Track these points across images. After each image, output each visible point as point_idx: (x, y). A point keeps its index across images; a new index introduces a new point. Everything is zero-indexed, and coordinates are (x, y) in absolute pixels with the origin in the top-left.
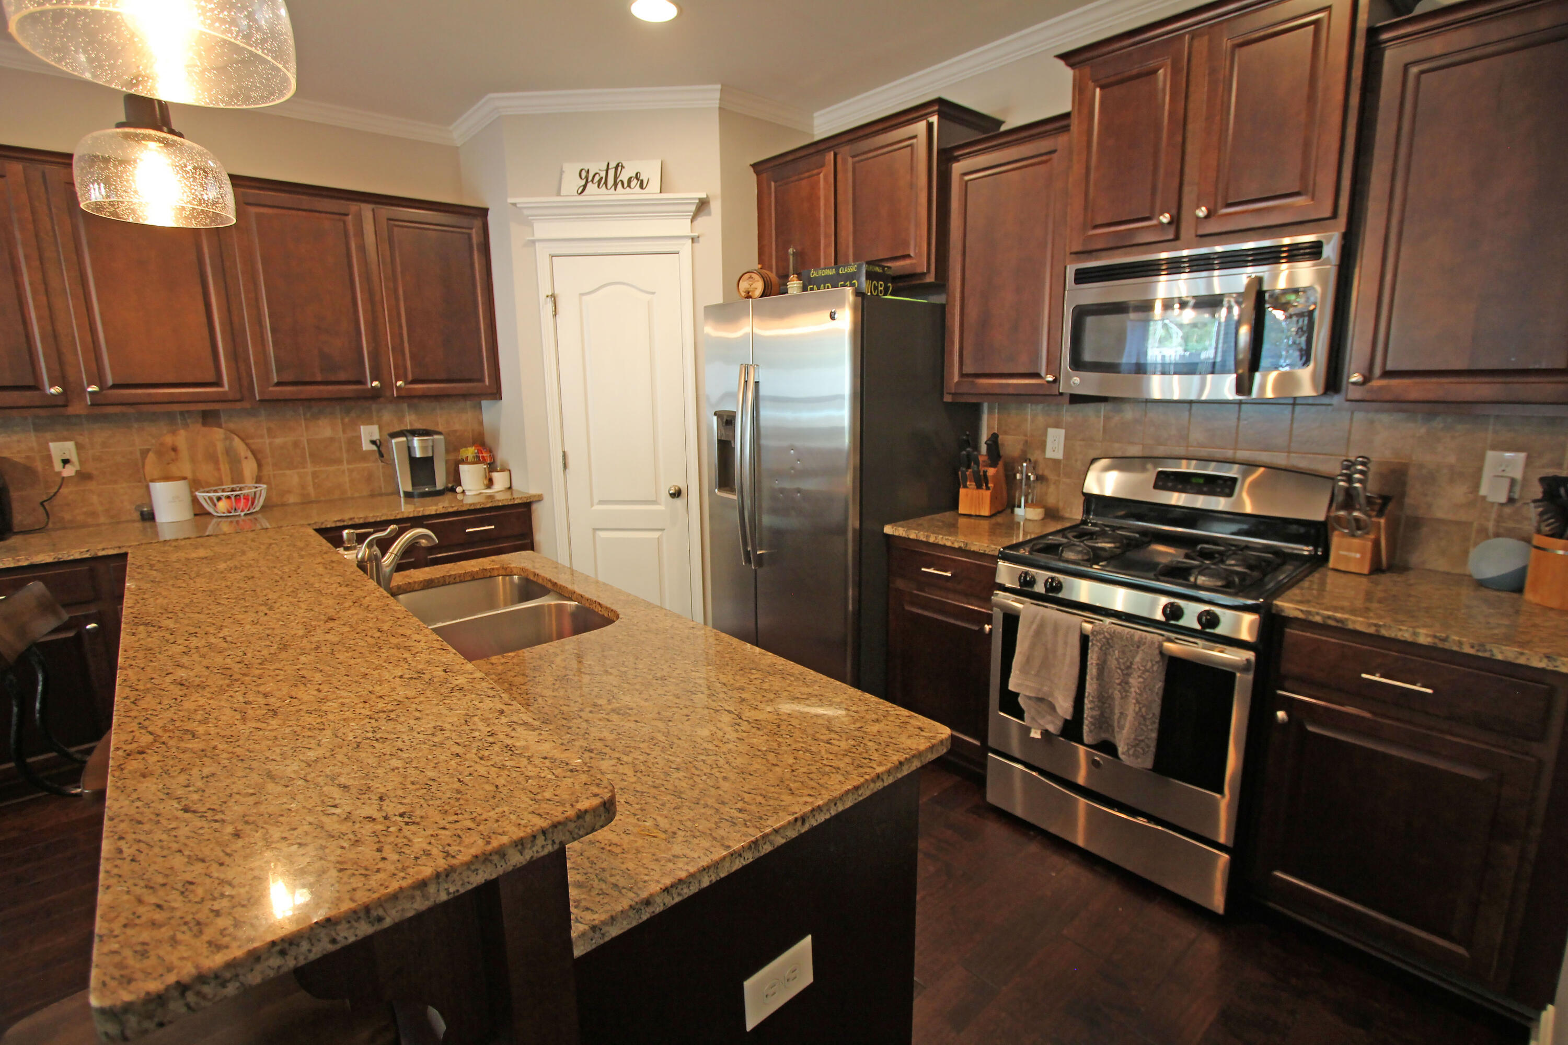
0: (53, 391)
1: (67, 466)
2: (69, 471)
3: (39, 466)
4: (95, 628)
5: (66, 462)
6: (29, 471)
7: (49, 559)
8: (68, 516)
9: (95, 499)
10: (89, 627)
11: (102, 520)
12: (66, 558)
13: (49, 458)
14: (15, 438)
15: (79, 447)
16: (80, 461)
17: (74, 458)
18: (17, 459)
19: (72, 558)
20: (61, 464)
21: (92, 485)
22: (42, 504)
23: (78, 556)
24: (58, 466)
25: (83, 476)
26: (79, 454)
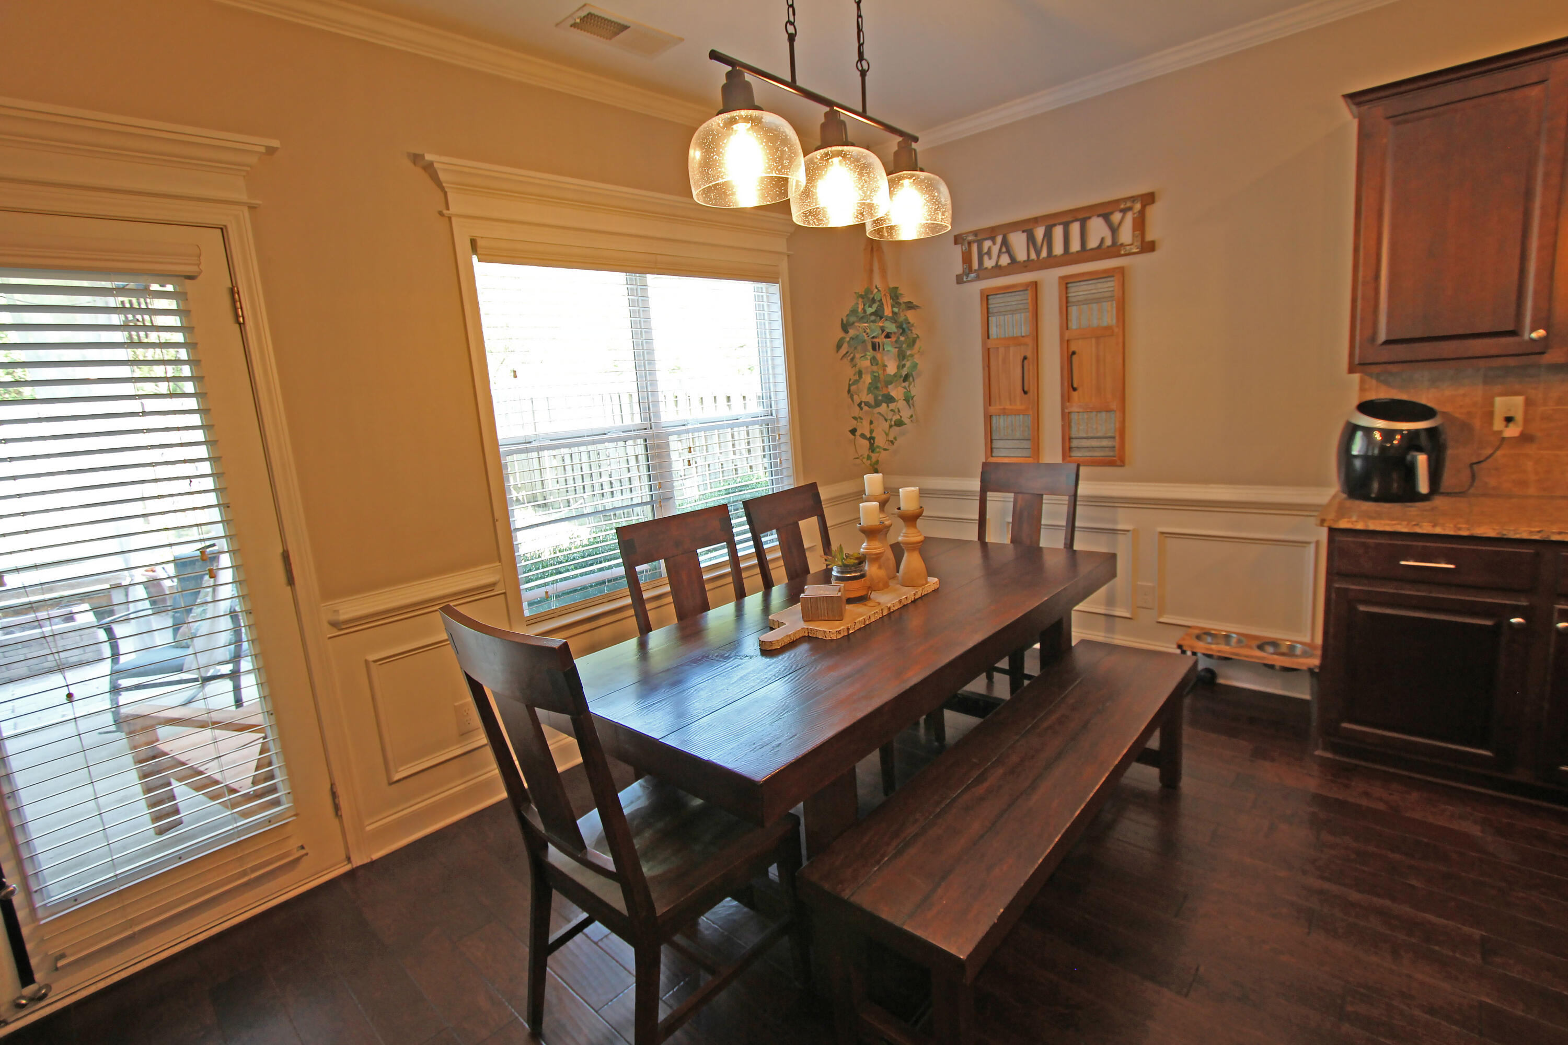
0: (1534, 335)
1: (1511, 425)
2: (1512, 431)
3: (1477, 423)
4: (1519, 624)
5: (1509, 420)
6: (1465, 427)
7: (1492, 534)
8: (1492, 482)
9: (1529, 465)
10: (1513, 620)
11: (1532, 491)
12: (1512, 535)
13: (1490, 415)
14: (1461, 391)
15: (1529, 403)
16: (1526, 421)
17: (1519, 416)
18: (1457, 415)
19: (1517, 536)
20: (1504, 423)
21: (1531, 449)
22: (1472, 465)
23: (1525, 536)
24: (1498, 424)
25: (1525, 438)
26: (1526, 412)
